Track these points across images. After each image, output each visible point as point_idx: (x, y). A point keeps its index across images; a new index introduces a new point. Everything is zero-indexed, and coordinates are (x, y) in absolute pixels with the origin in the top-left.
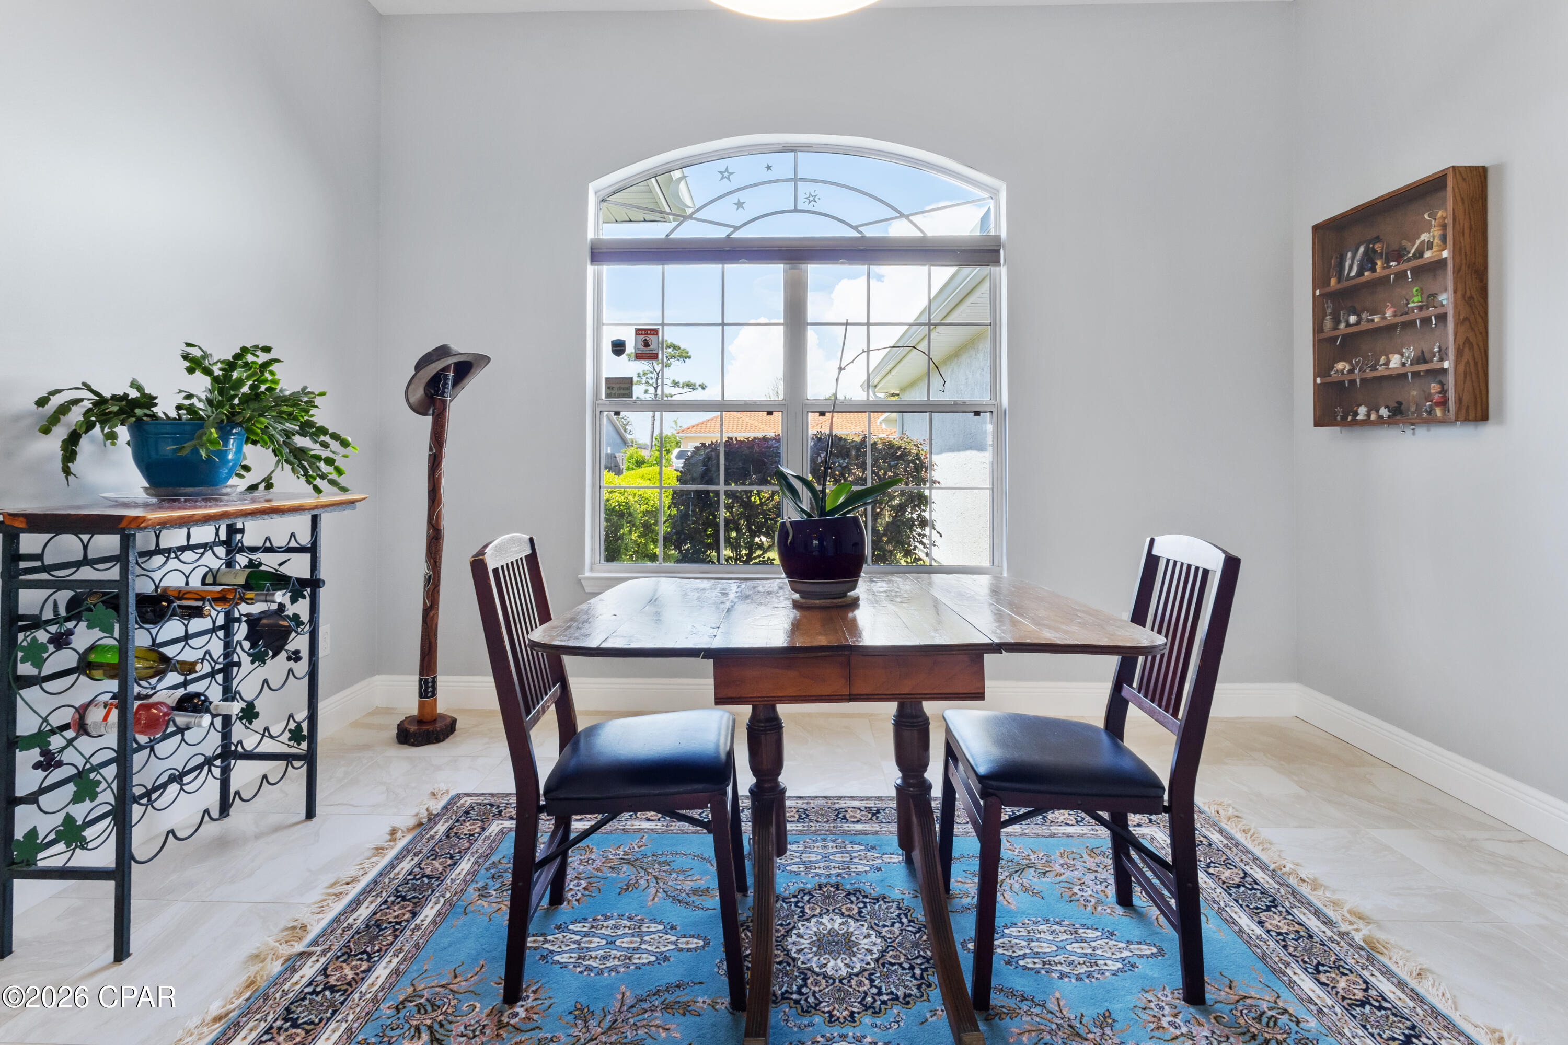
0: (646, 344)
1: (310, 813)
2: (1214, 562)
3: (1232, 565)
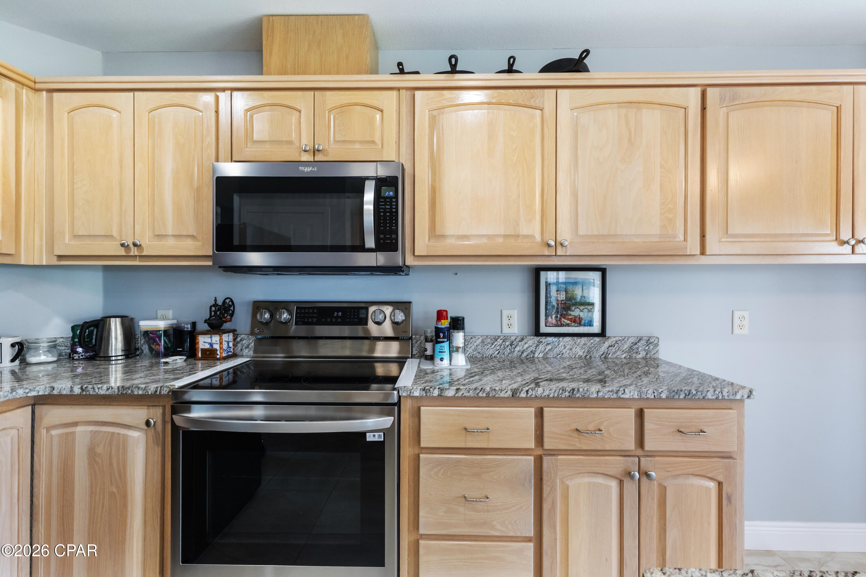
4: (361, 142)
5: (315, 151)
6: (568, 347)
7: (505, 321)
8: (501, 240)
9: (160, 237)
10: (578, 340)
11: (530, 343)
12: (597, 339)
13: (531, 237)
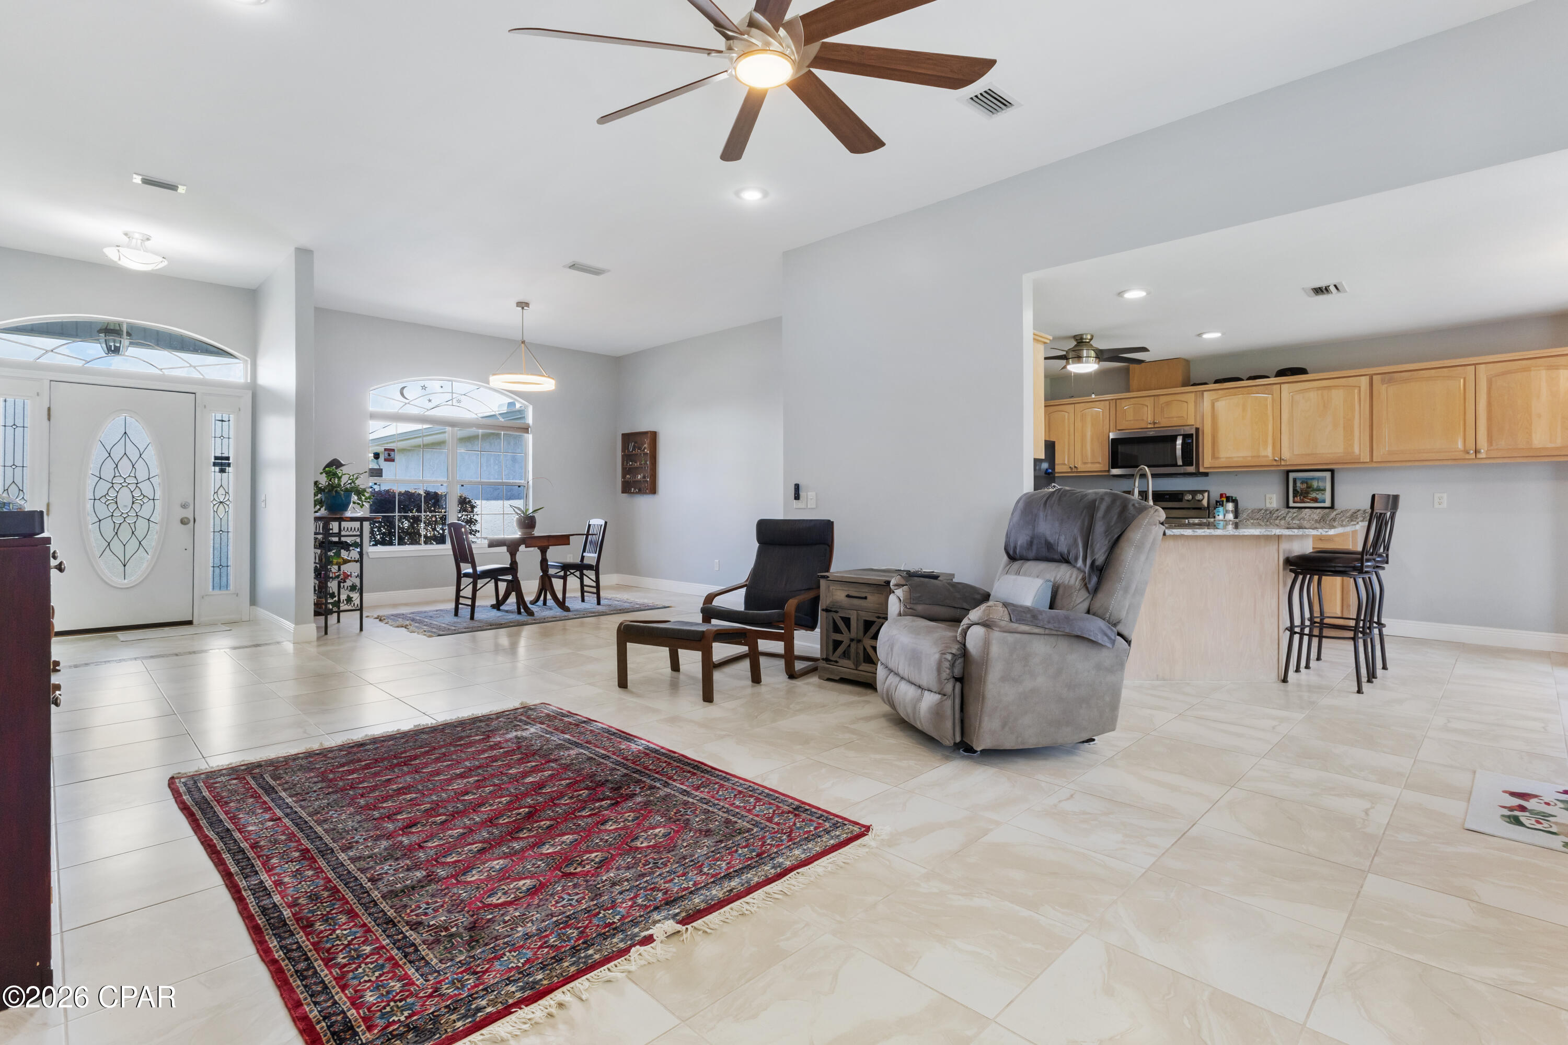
0: (389, 455)
1: (361, 629)
2: (603, 523)
3: (606, 523)
4: (1177, 417)
5: (1154, 423)
6: (1308, 514)
7: (1268, 501)
8: (1250, 459)
9: (1085, 463)
10: (1315, 511)
11: (1282, 512)
12: (1327, 510)
13: (1267, 456)
